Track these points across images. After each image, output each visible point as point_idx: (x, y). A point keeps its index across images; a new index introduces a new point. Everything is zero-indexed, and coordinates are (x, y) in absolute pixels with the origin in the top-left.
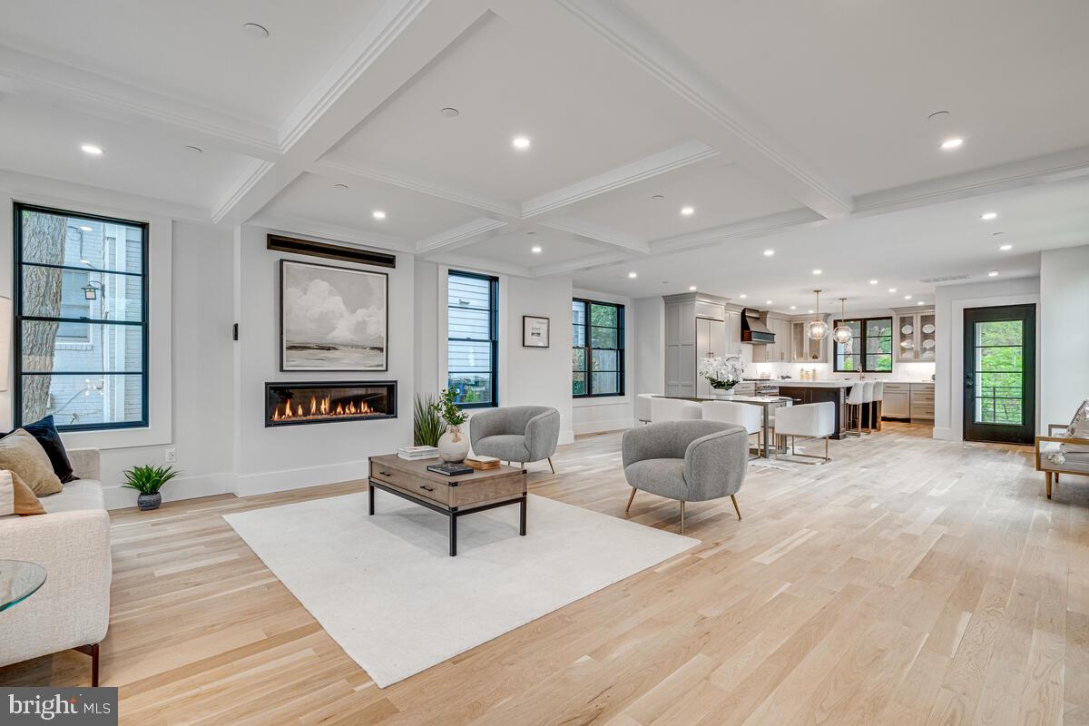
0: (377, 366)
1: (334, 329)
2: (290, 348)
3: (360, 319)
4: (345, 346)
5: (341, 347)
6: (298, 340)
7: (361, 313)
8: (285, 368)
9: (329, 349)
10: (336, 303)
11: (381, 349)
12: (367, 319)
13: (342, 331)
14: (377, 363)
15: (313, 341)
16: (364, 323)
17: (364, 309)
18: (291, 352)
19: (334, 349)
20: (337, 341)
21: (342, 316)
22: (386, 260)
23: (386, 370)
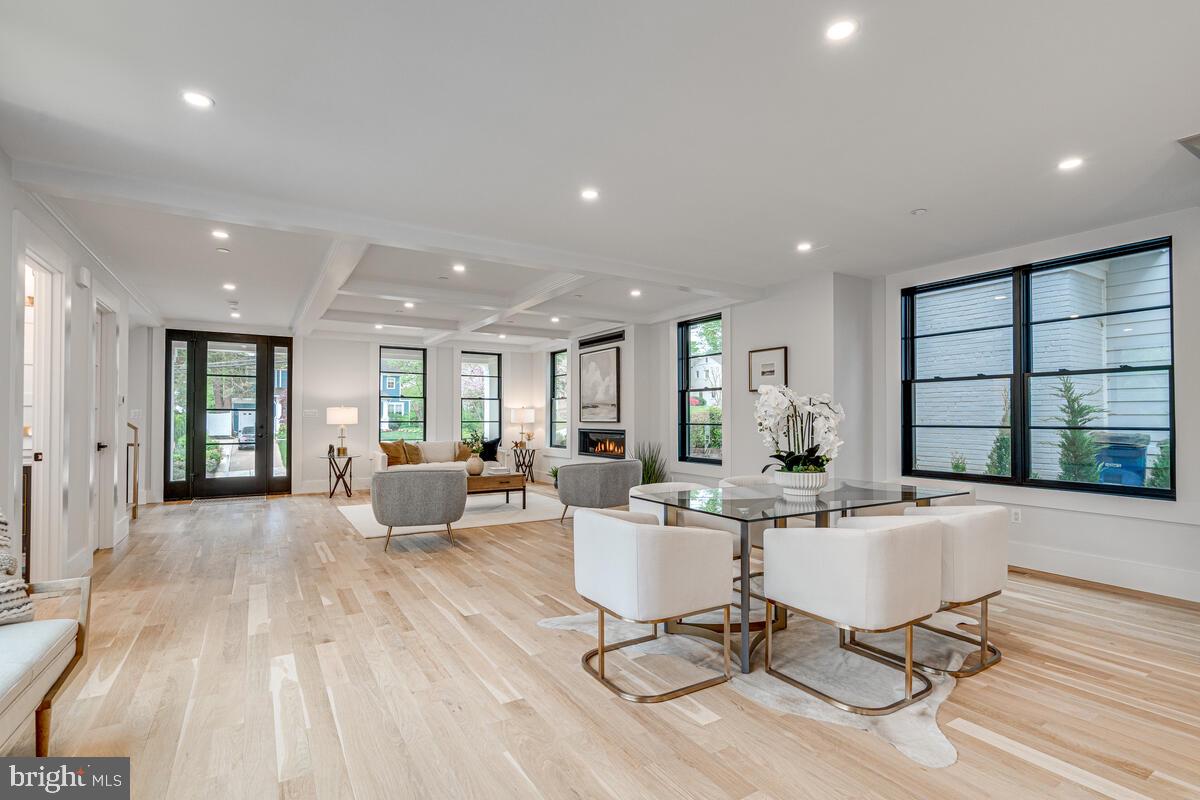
0: (614, 418)
1: (597, 393)
2: (583, 407)
5: (600, 406)
6: (585, 402)
7: (607, 380)
8: (581, 420)
9: (595, 407)
10: (598, 375)
11: (615, 406)
12: (609, 384)
13: (600, 395)
14: (613, 416)
15: (589, 403)
16: (608, 387)
17: (608, 377)
18: (584, 409)
20: (598, 401)
21: (600, 384)
22: (620, 336)
23: (619, 421)
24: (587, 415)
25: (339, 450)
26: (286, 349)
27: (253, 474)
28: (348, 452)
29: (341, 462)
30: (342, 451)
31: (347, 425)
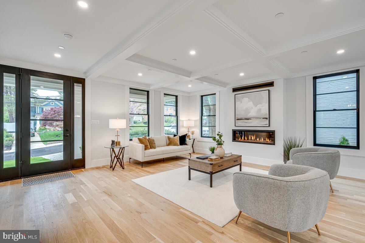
0: (265, 125)
1: (250, 113)
2: (237, 120)
3: (259, 108)
4: (254, 118)
5: (252, 119)
6: (239, 117)
7: (259, 106)
8: (236, 125)
9: (248, 119)
10: (251, 104)
11: (267, 118)
12: (261, 108)
13: (253, 113)
14: (265, 124)
15: (243, 117)
16: (260, 109)
17: (260, 105)
18: (238, 121)
19: (250, 119)
20: (251, 116)
21: (252, 108)
22: (271, 84)
23: (269, 126)
24: (239, 123)
25: (116, 143)
26: (81, 85)
27: (63, 159)
28: (121, 144)
29: (117, 150)
30: (118, 143)
31: (120, 129)
